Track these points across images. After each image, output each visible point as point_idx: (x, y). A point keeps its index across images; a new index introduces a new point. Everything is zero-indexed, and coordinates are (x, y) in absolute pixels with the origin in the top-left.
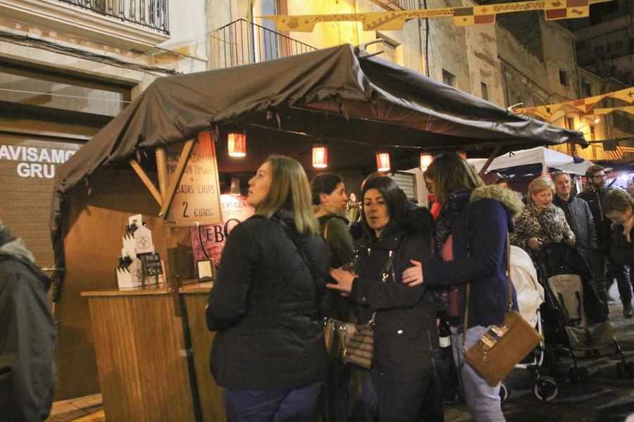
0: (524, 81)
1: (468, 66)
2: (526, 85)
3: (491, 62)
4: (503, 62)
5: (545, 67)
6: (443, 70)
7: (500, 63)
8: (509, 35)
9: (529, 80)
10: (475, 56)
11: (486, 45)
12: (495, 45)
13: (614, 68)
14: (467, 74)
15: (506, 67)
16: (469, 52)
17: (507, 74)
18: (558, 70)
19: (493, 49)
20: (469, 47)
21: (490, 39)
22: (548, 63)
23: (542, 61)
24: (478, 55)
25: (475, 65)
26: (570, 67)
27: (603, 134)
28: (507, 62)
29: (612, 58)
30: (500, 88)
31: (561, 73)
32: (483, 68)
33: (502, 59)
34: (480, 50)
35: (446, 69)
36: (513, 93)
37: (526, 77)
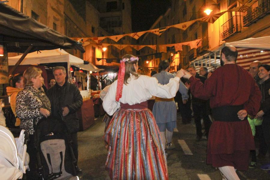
0: (75, 27)
1: (47, 13)
2: (76, 29)
3: (60, 15)
4: (66, 16)
5: (86, 23)
6: (32, 11)
7: (64, 16)
8: (70, 4)
9: (77, 27)
10: (51, 9)
11: (58, 6)
12: (63, 7)
13: (113, 30)
14: (46, 17)
15: (67, 18)
16: (48, 6)
17: (67, 22)
18: (91, 26)
19: (62, 9)
20: (49, 4)
21: (60, 3)
22: (87, 22)
23: (85, 20)
24: (53, 9)
25: (51, 13)
26: (96, 26)
27: (107, 56)
28: (68, 17)
29: (113, 27)
30: (63, 27)
31: (92, 27)
32: (55, 15)
33: (65, 14)
34: (55, 7)
35: (33, 11)
36: (70, 31)
37: (76, 26)
